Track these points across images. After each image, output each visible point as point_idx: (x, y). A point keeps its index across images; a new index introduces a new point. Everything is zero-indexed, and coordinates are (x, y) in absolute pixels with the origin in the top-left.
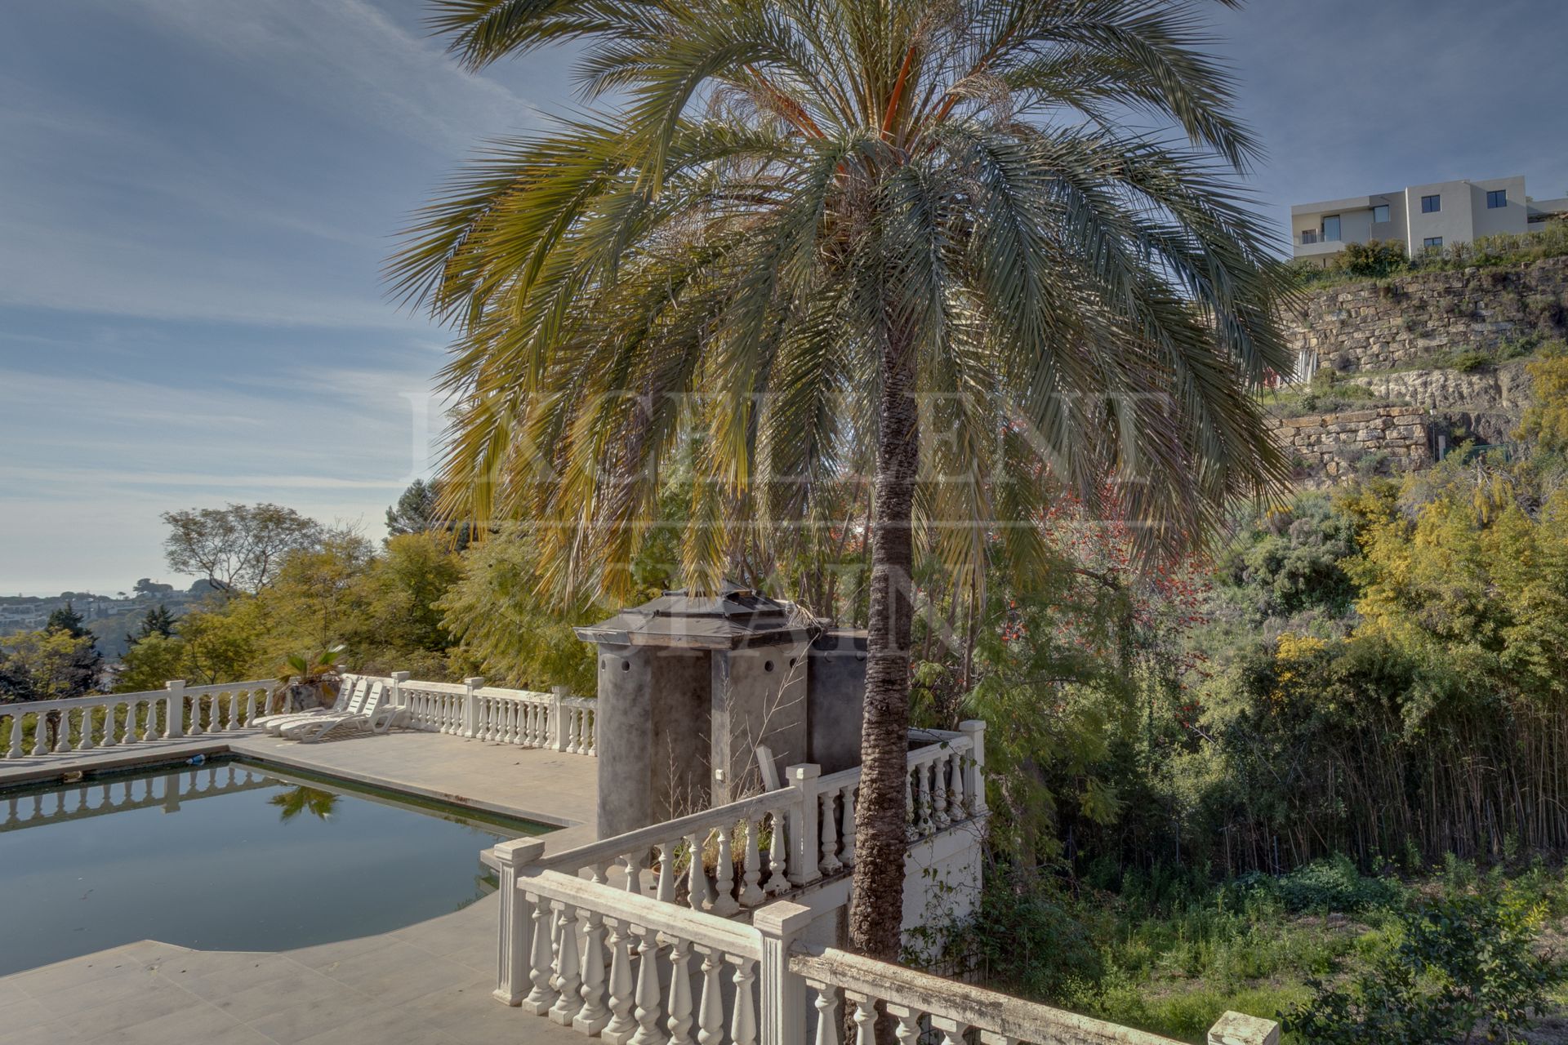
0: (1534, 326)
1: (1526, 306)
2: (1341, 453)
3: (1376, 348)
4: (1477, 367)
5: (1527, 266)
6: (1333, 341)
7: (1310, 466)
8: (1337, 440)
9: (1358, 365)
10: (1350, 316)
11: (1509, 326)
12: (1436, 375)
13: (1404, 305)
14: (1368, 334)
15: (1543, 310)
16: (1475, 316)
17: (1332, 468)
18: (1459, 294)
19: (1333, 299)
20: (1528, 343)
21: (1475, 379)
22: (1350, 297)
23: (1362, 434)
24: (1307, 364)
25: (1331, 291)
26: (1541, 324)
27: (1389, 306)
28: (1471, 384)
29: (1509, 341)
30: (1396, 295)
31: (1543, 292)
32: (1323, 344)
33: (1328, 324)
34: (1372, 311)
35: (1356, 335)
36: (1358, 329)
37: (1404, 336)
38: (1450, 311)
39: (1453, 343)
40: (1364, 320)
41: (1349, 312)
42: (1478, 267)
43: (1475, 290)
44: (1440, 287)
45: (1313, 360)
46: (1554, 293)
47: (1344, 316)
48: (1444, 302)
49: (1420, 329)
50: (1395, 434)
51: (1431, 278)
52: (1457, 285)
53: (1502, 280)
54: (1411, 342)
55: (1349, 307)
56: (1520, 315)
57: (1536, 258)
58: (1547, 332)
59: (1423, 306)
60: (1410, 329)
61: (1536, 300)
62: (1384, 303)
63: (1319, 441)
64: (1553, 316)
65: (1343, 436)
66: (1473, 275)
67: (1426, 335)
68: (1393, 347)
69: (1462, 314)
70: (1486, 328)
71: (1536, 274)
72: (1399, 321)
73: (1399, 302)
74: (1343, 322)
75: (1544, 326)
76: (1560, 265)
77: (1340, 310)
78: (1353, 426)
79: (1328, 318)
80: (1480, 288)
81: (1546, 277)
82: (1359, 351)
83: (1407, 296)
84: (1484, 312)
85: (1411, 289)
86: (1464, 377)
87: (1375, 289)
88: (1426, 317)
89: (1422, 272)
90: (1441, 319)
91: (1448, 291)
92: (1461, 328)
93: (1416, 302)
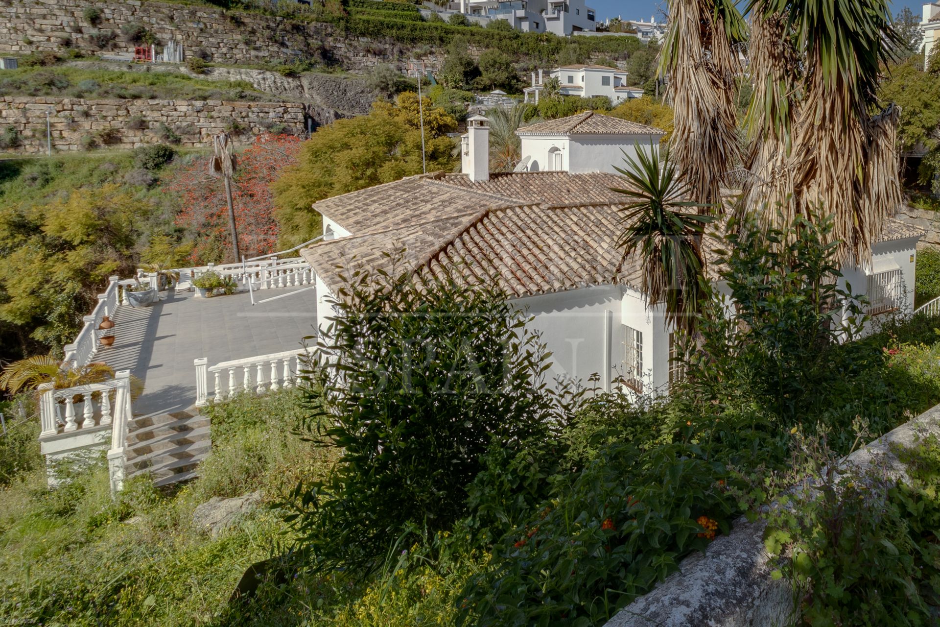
0: (312, 55)
1: (309, 45)
2: (261, 124)
3: (224, 50)
4: (291, 74)
5: (308, 23)
6: (194, 39)
7: (244, 129)
8: (258, 116)
9: (212, 58)
10: (206, 27)
11: (300, 53)
12: (268, 74)
13: (242, 29)
14: (219, 40)
15: (318, 49)
16: (283, 44)
17: (256, 130)
18: (274, 30)
19: (193, 13)
20: (310, 64)
21: (290, 80)
22: (205, 15)
23: (272, 115)
24: (175, 50)
25: (191, 7)
26: (316, 55)
27: (232, 27)
28: (289, 83)
29: (301, 61)
30: (237, 22)
31: (316, 39)
32: (187, 40)
33: (190, 28)
34: (221, 27)
35: (210, 39)
36: (212, 36)
37: (242, 46)
38: (270, 38)
39: (272, 56)
40: (216, 32)
41: (205, 24)
42: (284, 18)
43: (282, 30)
44: (264, 24)
45: (180, 48)
46: (321, 41)
47: (202, 26)
48: (267, 33)
49: (253, 45)
50: (289, 116)
51: (258, 18)
52: (273, 25)
53: (297, 28)
54: (247, 51)
55: (205, 21)
56: (306, 49)
57: (312, 21)
58: (319, 60)
59: (253, 32)
60: (247, 43)
61: (314, 43)
62: (229, 25)
63: (247, 116)
64: (322, 53)
65: (261, 115)
66: (281, 21)
67: (256, 49)
68: (235, 51)
69: (276, 41)
70: (289, 51)
71: (313, 29)
72: (239, 37)
73: (239, 26)
74: (201, 30)
75: (317, 57)
76: (323, 27)
77: (199, 22)
78: (266, 110)
79: (190, 25)
80: (284, 30)
81: (317, 32)
82: (213, 49)
83: (243, 24)
84: (287, 43)
85: (246, 20)
86: (284, 78)
87: (223, 15)
88: (255, 39)
89: (252, 13)
90: (264, 42)
91: (268, 27)
92: (276, 49)
93: (250, 29)
